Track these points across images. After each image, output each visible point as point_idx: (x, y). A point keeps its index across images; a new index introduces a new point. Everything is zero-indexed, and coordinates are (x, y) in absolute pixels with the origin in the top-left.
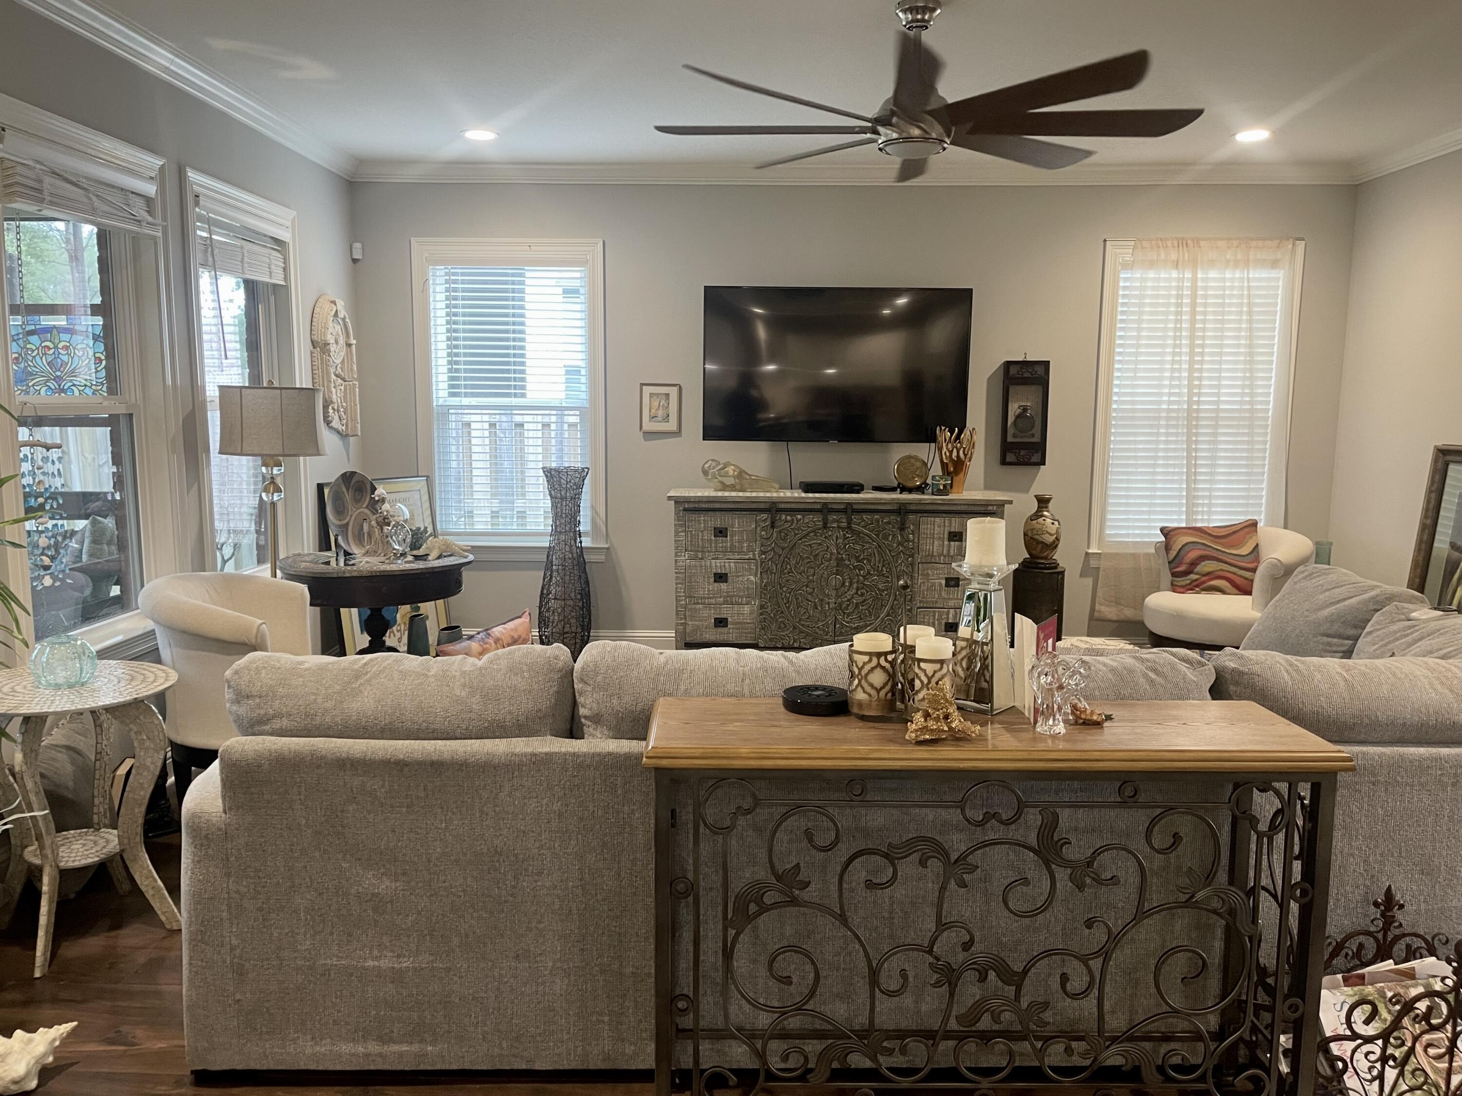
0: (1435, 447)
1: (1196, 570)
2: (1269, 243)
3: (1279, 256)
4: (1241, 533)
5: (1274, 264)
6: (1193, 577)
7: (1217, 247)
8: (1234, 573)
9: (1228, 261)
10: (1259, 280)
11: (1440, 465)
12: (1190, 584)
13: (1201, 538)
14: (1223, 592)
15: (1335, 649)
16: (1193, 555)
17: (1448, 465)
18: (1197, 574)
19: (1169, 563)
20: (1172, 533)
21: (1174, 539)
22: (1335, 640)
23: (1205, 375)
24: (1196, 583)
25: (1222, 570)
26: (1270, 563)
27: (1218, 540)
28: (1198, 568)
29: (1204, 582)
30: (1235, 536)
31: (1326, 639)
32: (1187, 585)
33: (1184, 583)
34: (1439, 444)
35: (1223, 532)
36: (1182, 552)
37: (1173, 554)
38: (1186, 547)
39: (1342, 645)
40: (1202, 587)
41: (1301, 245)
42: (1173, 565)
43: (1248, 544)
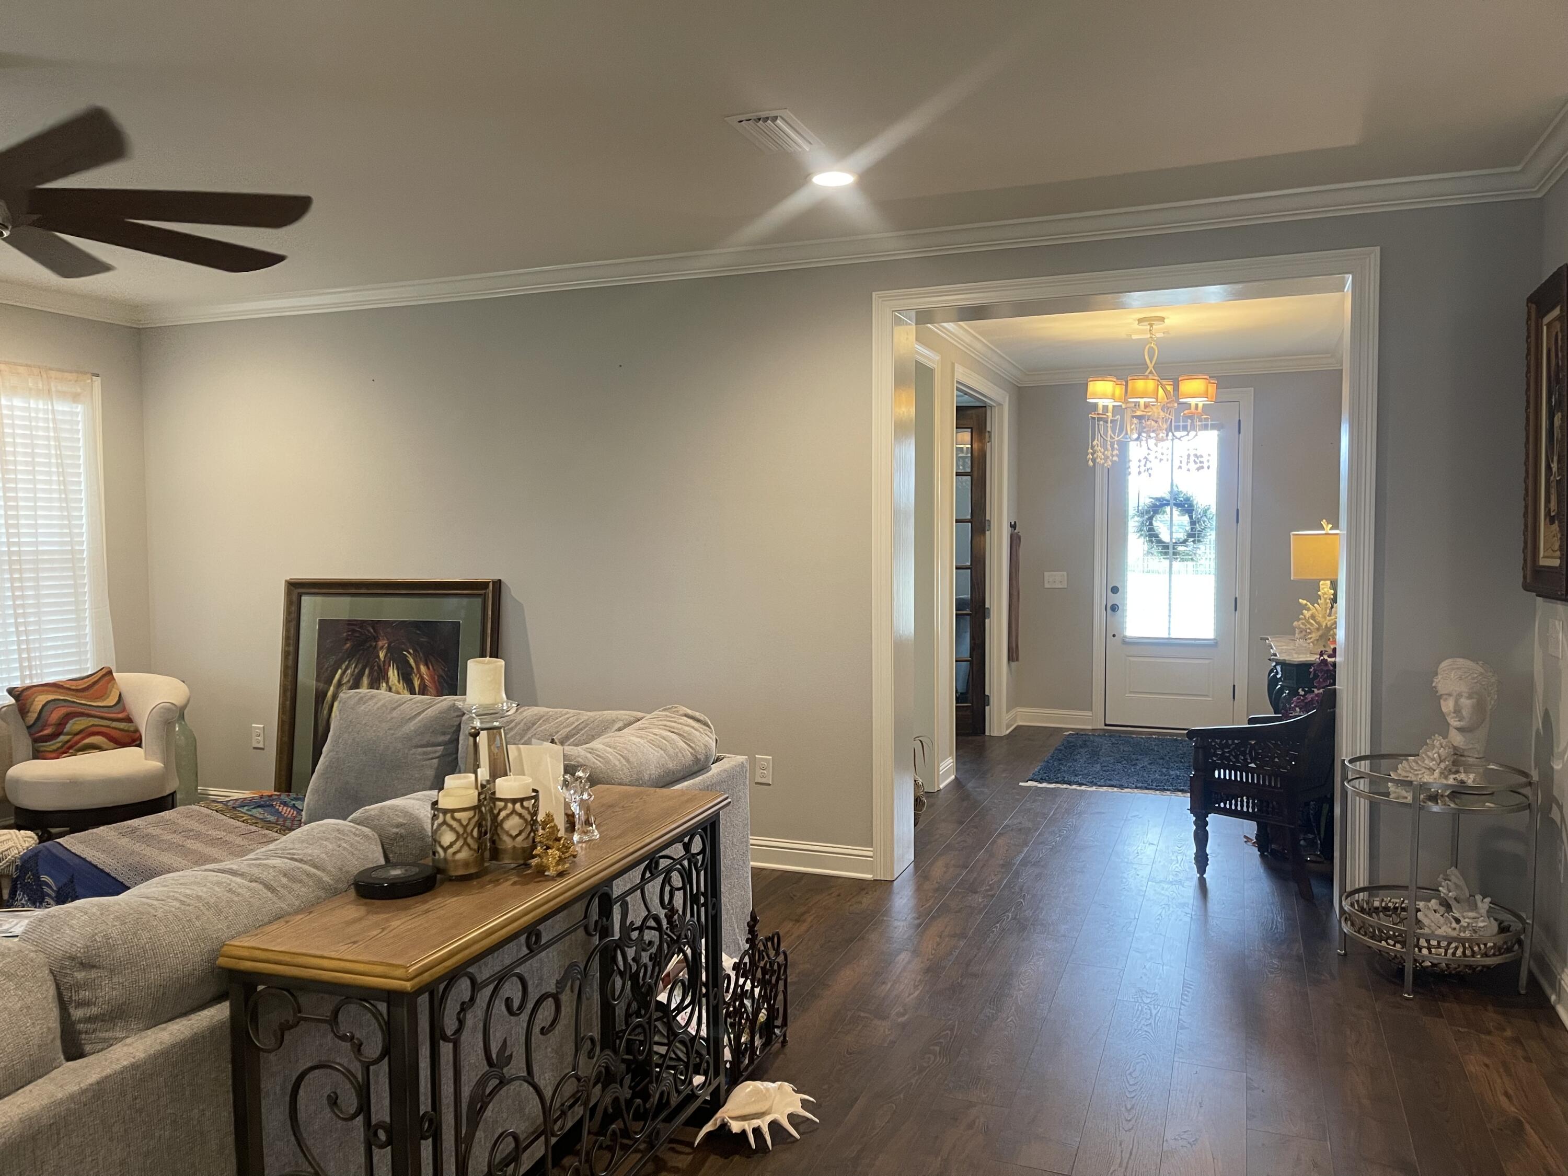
0: (286, 581)
1: (65, 730)
2: (66, 375)
3: (79, 390)
4: (101, 683)
5: (75, 398)
6: (63, 738)
7: (18, 374)
8: (108, 727)
9: (31, 389)
10: (63, 412)
11: (295, 598)
12: (62, 747)
13: (61, 694)
14: (100, 748)
15: (431, 756)
16: (55, 716)
17: (301, 596)
18: (67, 734)
19: (29, 727)
20: (25, 693)
21: (30, 700)
22: (429, 749)
23: (21, 513)
24: (69, 744)
25: (93, 725)
26: (162, 708)
27: (80, 694)
28: (68, 728)
29: (77, 743)
30: (96, 687)
31: (420, 750)
32: (58, 748)
33: (54, 747)
34: (288, 579)
35: (82, 685)
36: (44, 714)
37: (32, 717)
38: (45, 709)
39: (435, 752)
40: (76, 747)
41: (97, 381)
42: (33, 730)
43: (113, 693)
